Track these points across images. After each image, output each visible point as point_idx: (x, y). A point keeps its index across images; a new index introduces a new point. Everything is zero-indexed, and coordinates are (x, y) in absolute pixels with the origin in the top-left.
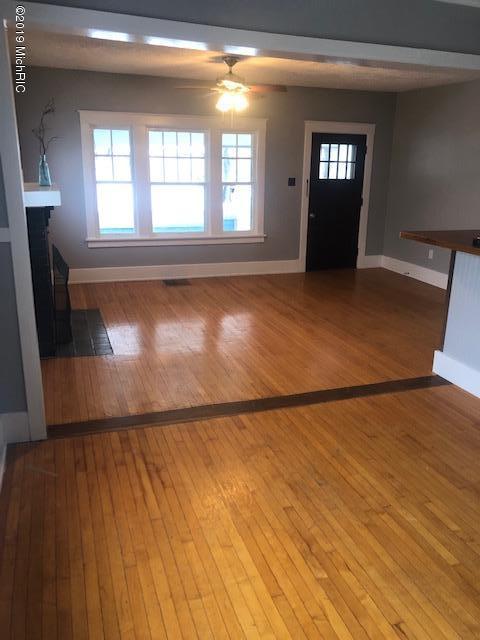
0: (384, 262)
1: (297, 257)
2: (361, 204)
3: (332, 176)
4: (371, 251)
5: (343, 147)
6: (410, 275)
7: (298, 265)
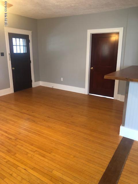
0: (41, 83)
1: (10, 87)
2: (31, 62)
3: (19, 52)
4: (37, 80)
5: (21, 40)
6: (53, 88)
7: (10, 90)
